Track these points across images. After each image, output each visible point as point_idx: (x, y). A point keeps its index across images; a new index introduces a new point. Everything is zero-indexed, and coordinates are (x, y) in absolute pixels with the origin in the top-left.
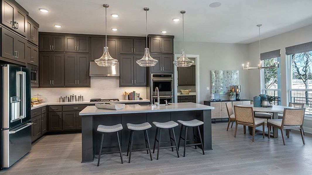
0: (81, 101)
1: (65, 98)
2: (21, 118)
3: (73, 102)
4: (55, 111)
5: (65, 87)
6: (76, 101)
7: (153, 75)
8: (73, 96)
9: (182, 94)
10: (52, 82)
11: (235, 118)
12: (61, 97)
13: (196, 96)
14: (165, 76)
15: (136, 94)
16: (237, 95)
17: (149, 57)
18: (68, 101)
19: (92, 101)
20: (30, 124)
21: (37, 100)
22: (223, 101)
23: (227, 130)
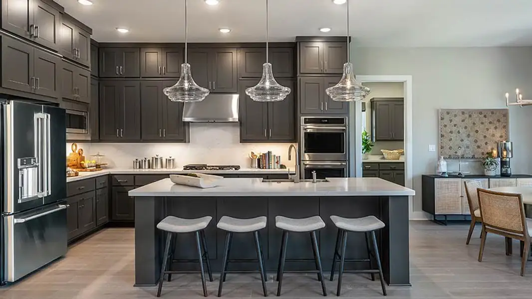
0: (171, 168)
1: (142, 160)
2: (43, 195)
3: (156, 170)
4: (122, 184)
5: (142, 141)
6: (162, 167)
7: (305, 119)
8: (156, 159)
9: (384, 158)
10: (120, 132)
11: (480, 216)
12: (137, 160)
13: (404, 163)
14: (330, 121)
15: (273, 157)
16: (504, 164)
17: (271, 82)
18: (149, 168)
19: (186, 168)
20: (62, 207)
21: (93, 165)
22: (467, 177)
23: (467, 244)
